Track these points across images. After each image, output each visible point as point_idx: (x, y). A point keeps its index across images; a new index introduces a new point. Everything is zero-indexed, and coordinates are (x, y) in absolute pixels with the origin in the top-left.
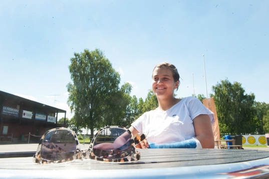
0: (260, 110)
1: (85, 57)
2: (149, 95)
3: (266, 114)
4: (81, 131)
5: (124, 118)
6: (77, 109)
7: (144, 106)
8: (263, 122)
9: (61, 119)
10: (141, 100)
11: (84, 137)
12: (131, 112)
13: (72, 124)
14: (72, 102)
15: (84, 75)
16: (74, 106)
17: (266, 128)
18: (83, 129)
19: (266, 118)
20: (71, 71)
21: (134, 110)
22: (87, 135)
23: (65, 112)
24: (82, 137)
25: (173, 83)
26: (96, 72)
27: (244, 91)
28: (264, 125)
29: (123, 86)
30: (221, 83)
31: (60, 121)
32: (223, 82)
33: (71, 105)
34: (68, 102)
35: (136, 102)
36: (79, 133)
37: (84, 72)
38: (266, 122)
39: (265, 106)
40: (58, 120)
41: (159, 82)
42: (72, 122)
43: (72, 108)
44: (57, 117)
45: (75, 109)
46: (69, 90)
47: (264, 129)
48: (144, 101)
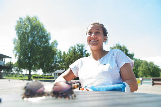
0: (137, 63)
1: (27, 21)
2: (70, 50)
3: (140, 66)
4: (22, 72)
5: (52, 64)
6: (20, 57)
7: (66, 57)
8: (138, 71)
9: (7, 63)
10: (64, 53)
11: (24, 76)
12: (57, 60)
13: (15, 66)
14: (16, 51)
15: (26, 33)
16: (18, 54)
17: (139, 74)
18: (23, 70)
19: (140, 68)
20: (16, 30)
21: (59, 59)
22: (26, 74)
23: (11, 58)
24: (22, 76)
25: (103, 37)
26: (34, 32)
27: (128, 51)
28: (138, 72)
29: (52, 42)
30: (115, 46)
31: (6, 64)
32: (116, 45)
33: (15, 53)
34: (14, 51)
35: (61, 54)
36: (20, 73)
37: (26, 31)
38: (140, 71)
39: (140, 61)
40: (5, 64)
41: (93, 34)
42: (16, 65)
43: (16, 55)
44: (4, 61)
45: (18, 56)
46: (14, 43)
47: (138, 75)
48: (66, 53)
